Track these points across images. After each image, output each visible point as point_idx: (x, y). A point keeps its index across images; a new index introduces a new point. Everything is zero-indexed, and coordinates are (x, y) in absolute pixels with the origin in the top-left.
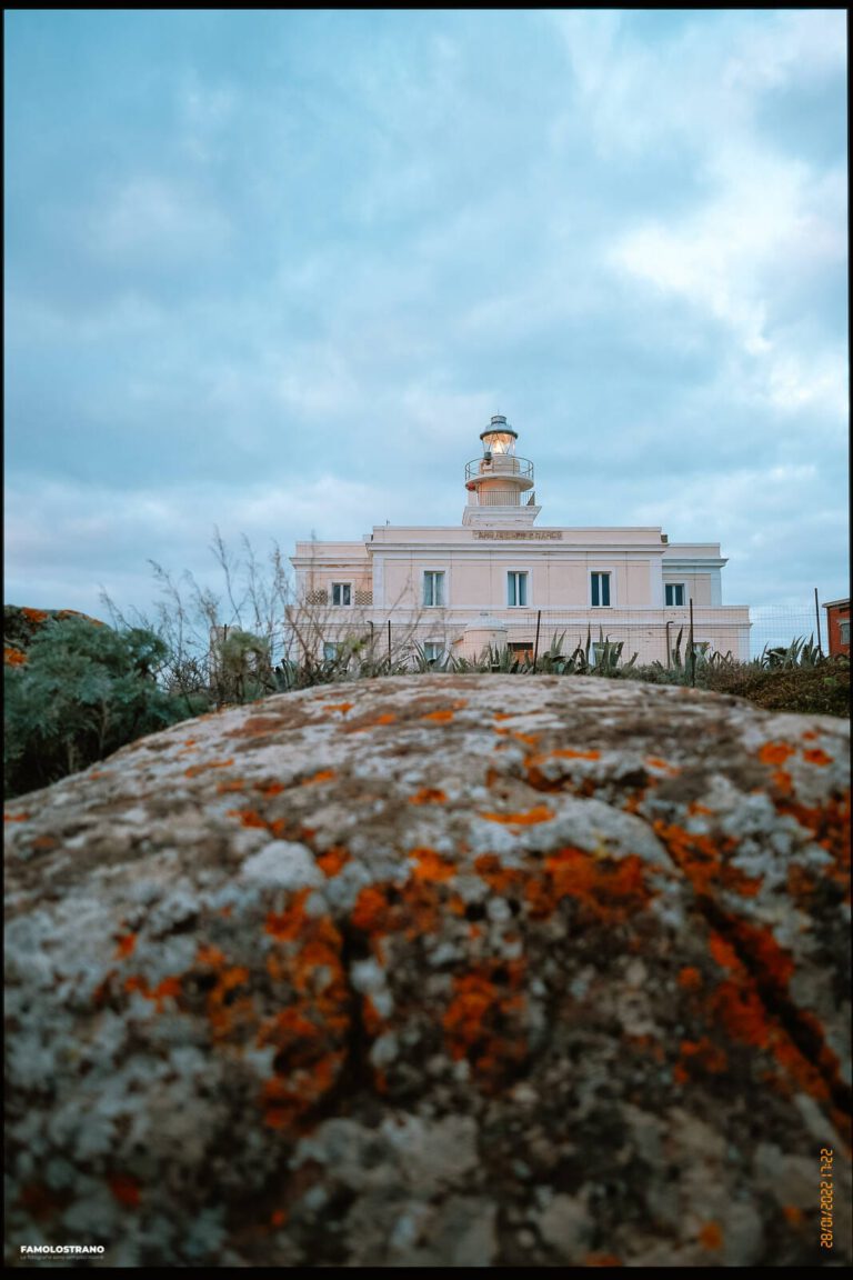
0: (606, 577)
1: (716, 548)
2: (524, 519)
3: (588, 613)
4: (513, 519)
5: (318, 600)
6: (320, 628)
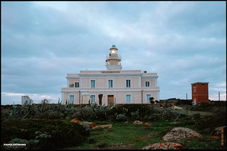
0: (130, 81)
1: (156, 74)
2: (118, 68)
3: (125, 89)
4: (115, 68)
5: (72, 86)
6: (68, 93)
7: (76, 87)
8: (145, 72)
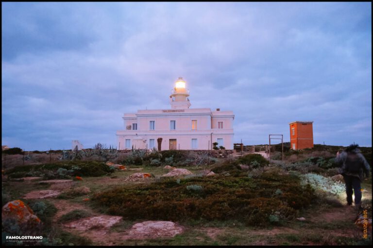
3: (191, 131)
5: (129, 128)
6: (124, 136)
7: (134, 129)
8: (218, 110)
